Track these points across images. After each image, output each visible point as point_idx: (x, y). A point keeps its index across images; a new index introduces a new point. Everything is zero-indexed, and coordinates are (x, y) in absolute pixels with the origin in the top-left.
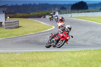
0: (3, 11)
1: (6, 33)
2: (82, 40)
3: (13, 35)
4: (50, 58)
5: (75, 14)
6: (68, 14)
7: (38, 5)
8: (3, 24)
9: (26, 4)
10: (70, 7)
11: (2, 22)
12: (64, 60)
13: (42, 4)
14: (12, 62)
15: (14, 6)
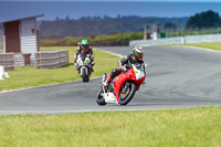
0: (33, 30)
1: (37, 76)
2: (202, 90)
3: (52, 81)
4: (121, 124)
5: (193, 37)
6: (178, 38)
7: (115, 20)
8: (33, 57)
9: (89, 18)
10: (185, 22)
11: (30, 55)
12: (150, 128)
13: (124, 17)
14: (35, 134)
15: (62, 20)
